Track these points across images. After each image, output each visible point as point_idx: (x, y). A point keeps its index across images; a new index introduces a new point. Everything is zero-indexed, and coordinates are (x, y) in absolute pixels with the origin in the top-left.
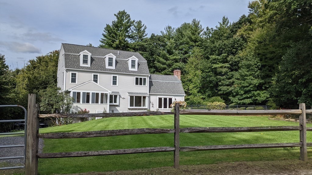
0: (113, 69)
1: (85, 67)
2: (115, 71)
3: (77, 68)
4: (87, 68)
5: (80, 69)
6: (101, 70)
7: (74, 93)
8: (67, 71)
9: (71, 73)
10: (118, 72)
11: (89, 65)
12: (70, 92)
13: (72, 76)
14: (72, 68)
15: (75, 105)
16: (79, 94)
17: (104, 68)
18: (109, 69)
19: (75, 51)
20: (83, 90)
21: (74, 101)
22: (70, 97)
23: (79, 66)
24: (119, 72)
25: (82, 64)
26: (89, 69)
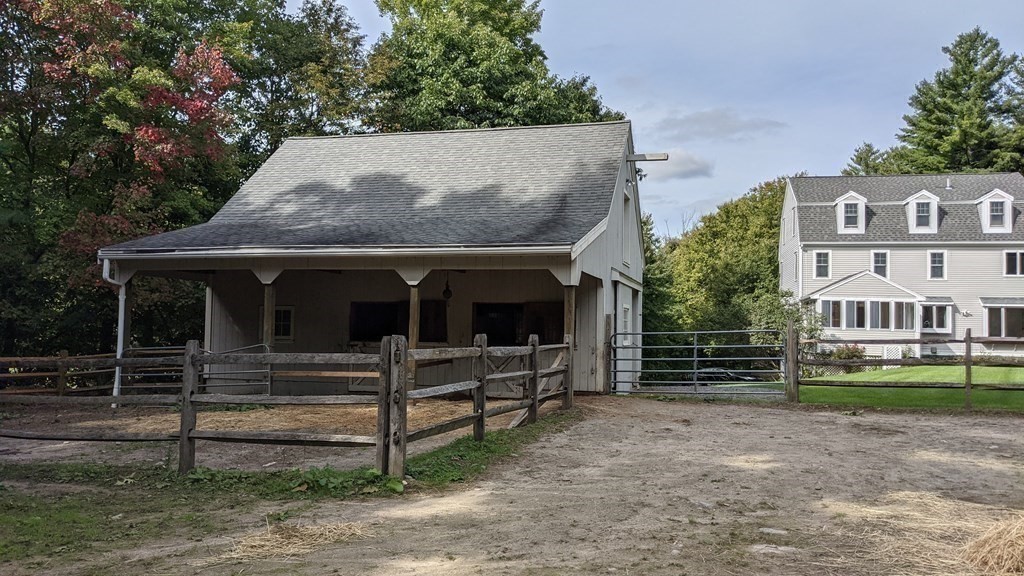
0: (930, 235)
1: (850, 235)
2: (936, 240)
3: (831, 241)
4: (857, 237)
5: (837, 241)
6: (896, 240)
7: (825, 303)
8: (806, 248)
9: (815, 252)
10: (946, 240)
11: (860, 229)
12: (815, 301)
13: (819, 261)
14: (818, 240)
15: (829, 332)
16: (837, 304)
17: (903, 233)
18: (919, 235)
19: (824, 196)
20: (848, 296)
21: (825, 323)
22: (816, 313)
23: (834, 235)
24: (951, 240)
25: (842, 229)
26: (862, 240)
